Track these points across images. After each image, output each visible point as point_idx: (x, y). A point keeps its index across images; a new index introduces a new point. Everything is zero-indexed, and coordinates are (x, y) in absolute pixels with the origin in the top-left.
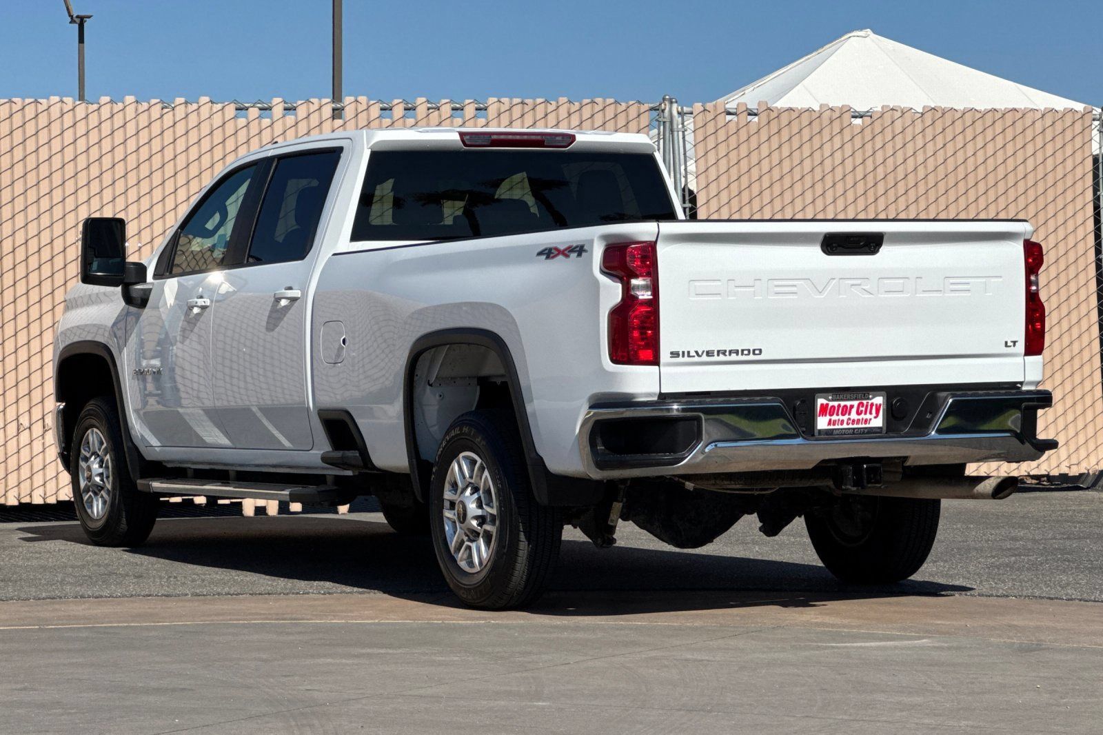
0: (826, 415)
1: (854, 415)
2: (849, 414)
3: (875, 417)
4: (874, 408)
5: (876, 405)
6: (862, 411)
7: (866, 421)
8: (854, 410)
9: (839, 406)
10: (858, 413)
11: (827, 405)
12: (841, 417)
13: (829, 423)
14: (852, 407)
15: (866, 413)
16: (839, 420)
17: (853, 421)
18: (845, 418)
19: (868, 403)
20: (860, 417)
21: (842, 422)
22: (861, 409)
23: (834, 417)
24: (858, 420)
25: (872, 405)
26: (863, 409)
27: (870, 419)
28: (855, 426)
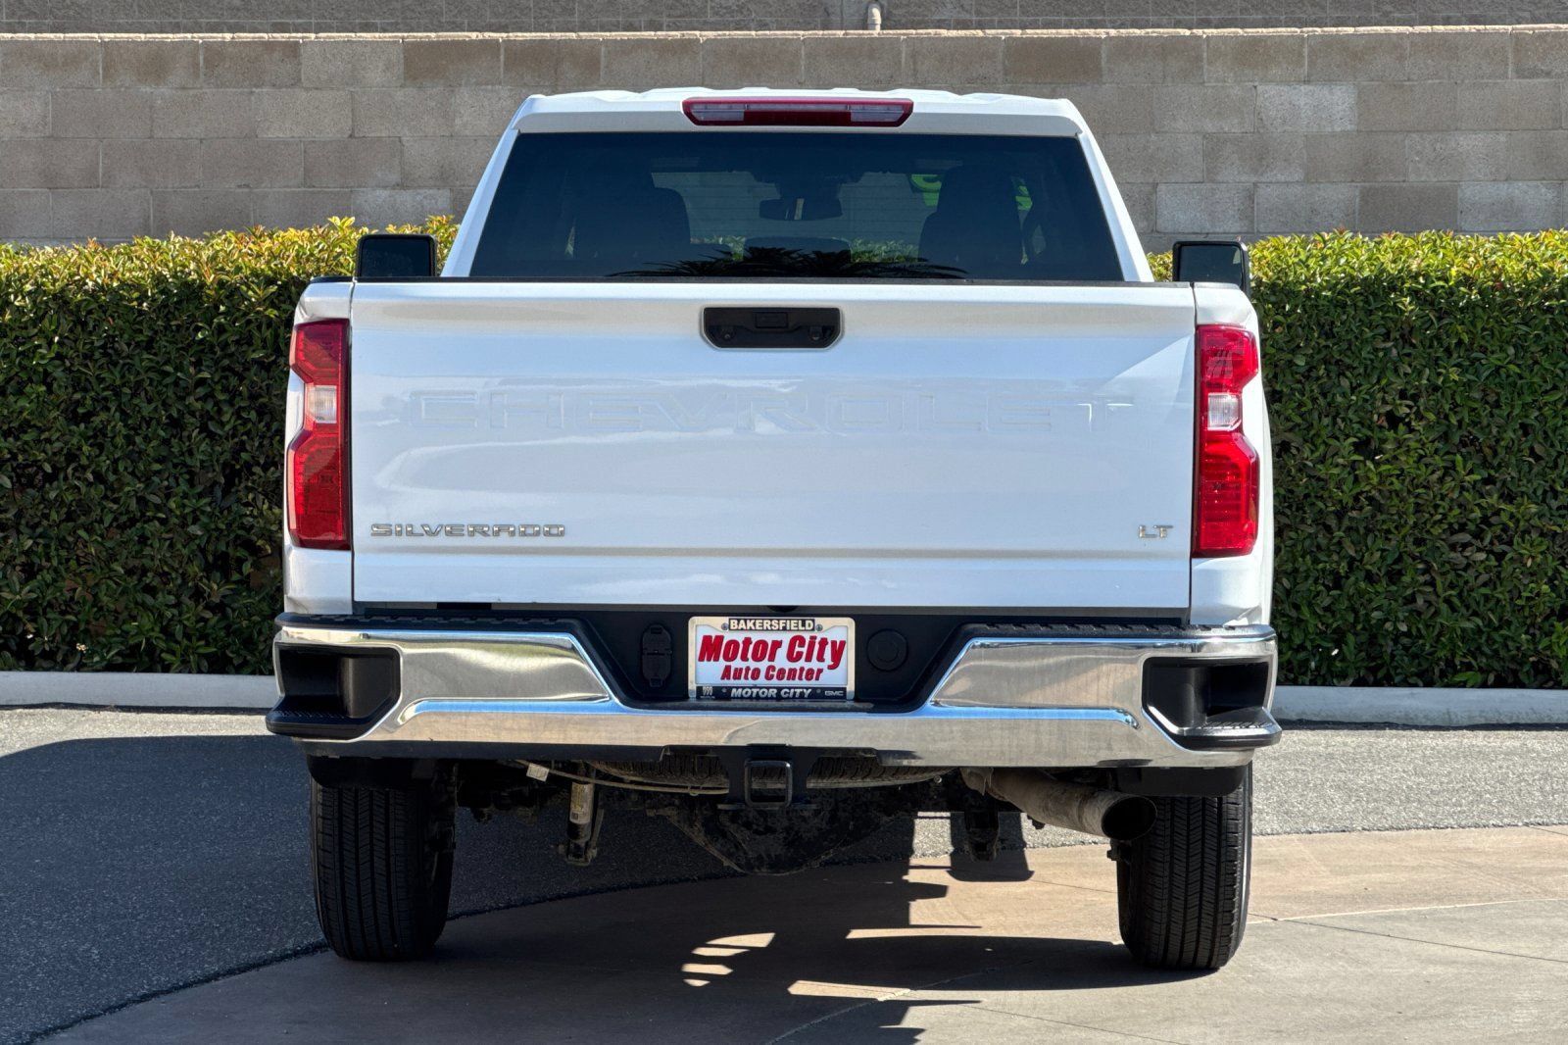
0: (717, 659)
1: (781, 661)
2: (772, 658)
3: (831, 667)
4: (828, 650)
5: (834, 643)
6: (800, 654)
7: (810, 672)
8: (782, 652)
9: (747, 641)
10: (792, 657)
11: (720, 639)
12: (752, 664)
13: (726, 674)
14: (777, 644)
15: (809, 659)
16: (748, 669)
17: (781, 672)
18: (763, 665)
19: (813, 638)
20: (797, 665)
21: (756, 674)
22: (797, 649)
23: (737, 663)
24: (792, 672)
25: (824, 642)
26: (804, 650)
27: (820, 671)
28: (785, 682)
